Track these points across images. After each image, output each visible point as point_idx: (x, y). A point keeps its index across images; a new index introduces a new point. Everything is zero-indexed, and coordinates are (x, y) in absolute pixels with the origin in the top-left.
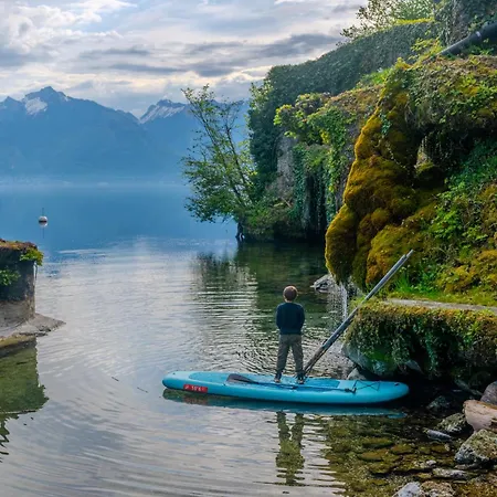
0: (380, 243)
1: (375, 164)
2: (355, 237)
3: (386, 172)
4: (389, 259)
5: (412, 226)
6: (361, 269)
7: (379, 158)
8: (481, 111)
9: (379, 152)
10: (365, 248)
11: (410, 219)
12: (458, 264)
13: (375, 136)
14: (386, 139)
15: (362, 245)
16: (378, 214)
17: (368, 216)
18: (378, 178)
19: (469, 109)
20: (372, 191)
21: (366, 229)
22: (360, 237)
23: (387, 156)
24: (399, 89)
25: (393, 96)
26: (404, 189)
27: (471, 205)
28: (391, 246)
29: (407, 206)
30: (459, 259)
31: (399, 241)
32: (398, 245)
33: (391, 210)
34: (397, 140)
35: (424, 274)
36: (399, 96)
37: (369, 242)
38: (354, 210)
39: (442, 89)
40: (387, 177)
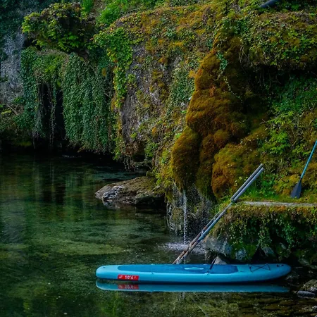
0: (224, 158)
1: (216, 94)
2: (198, 153)
3: (225, 101)
4: (234, 171)
5: (249, 144)
6: (205, 179)
7: (219, 90)
8: (303, 57)
9: (218, 85)
10: (208, 162)
11: (248, 139)
12: (290, 174)
13: (214, 71)
14: (224, 74)
15: (205, 159)
16: (219, 134)
17: (209, 136)
18: (219, 106)
19: (294, 55)
20: (214, 116)
21: (209, 146)
22: (203, 154)
23: (225, 88)
24: (232, 35)
25: (228, 40)
26: (239, 115)
27: (296, 128)
28: (235, 161)
29: (243, 129)
30: (290, 170)
31: (241, 156)
32: (240, 160)
33: (230, 132)
34: (232, 76)
35: (264, 182)
36: (233, 40)
37: (212, 157)
38: (196, 131)
39: (273, 39)
40: (226, 104)
